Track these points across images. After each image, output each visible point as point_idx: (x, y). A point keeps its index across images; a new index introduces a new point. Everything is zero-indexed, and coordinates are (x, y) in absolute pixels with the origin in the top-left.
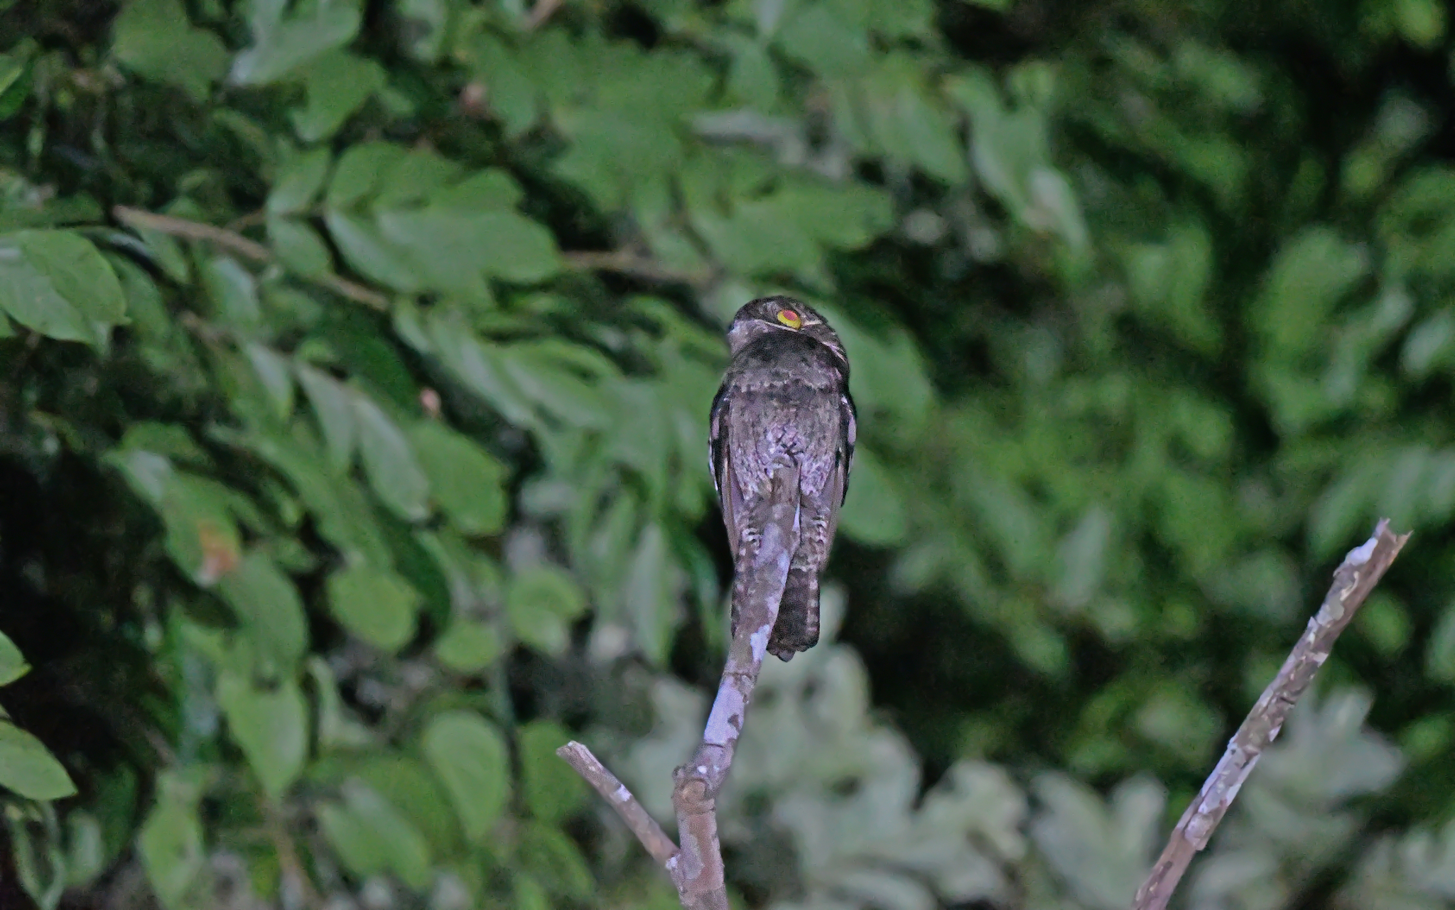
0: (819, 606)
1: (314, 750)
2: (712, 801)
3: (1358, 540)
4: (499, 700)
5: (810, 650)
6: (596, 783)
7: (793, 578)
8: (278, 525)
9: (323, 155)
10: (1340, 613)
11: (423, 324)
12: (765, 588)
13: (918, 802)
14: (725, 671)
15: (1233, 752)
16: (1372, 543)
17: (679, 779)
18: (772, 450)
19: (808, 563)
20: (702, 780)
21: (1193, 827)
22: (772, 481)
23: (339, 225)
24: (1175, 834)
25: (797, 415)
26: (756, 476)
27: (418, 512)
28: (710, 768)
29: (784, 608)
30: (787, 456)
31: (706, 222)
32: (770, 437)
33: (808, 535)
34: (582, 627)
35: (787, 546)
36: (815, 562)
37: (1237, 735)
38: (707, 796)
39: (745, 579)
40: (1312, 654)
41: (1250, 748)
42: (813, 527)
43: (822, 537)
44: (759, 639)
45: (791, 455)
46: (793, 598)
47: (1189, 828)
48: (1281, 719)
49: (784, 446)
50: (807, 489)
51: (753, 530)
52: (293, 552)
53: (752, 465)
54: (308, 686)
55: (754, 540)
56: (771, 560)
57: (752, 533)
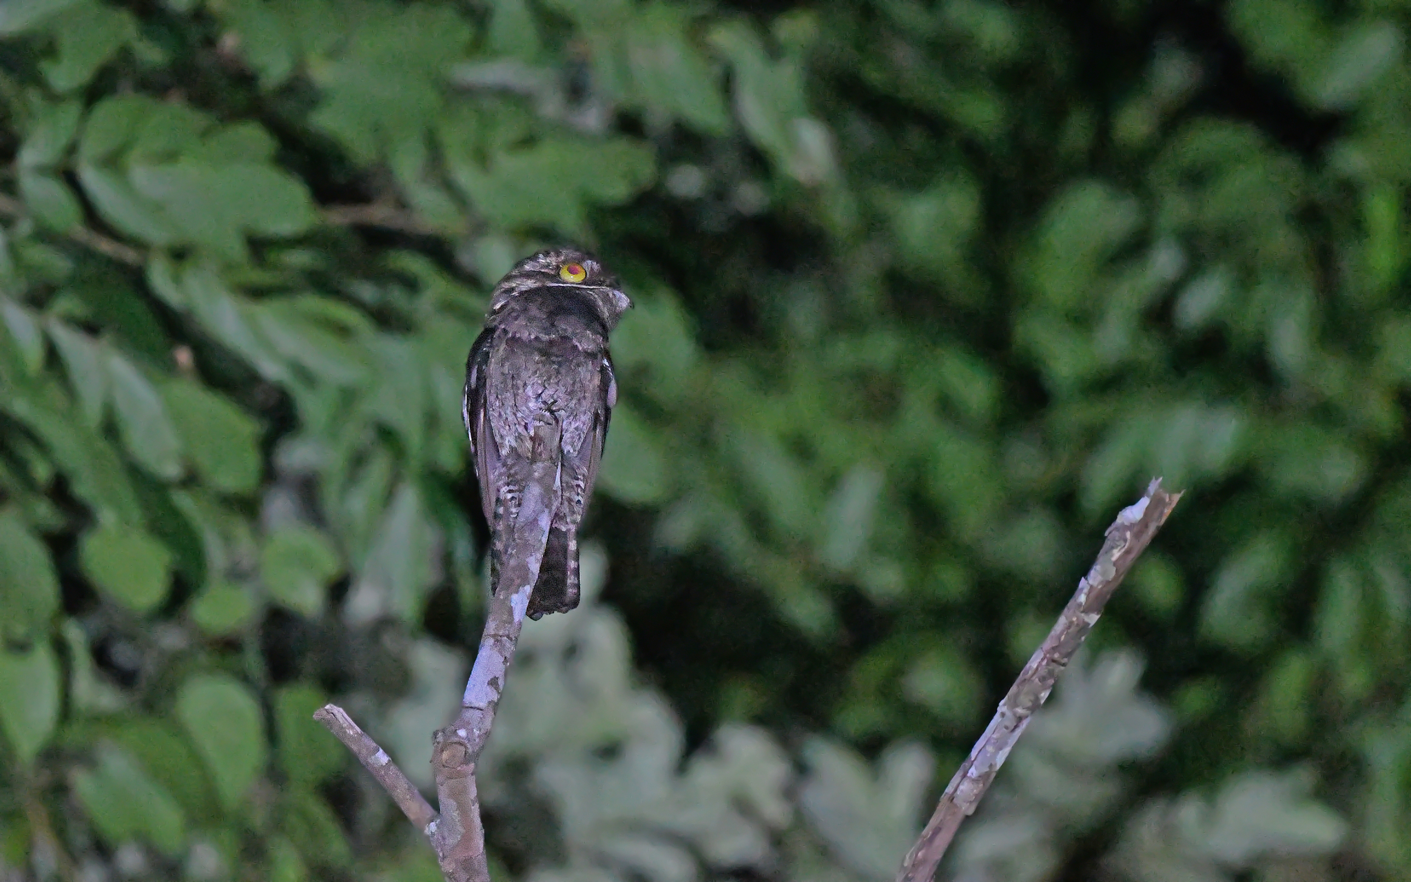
0: (579, 568)
1: (66, 712)
2: (472, 765)
3: (1131, 500)
4: (254, 663)
6: (354, 748)
7: (553, 539)
8: (29, 484)
9: (74, 107)
10: (1112, 574)
11: (177, 280)
12: (526, 547)
13: (682, 766)
14: (485, 632)
15: (1003, 715)
16: (1144, 503)
17: (438, 744)
18: (532, 406)
19: (567, 523)
20: (461, 744)
21: (962, 791)
22: (532, 439)
23: (91, 178)
24: (944, 797)
25: (558, 372)
26: (513, 430)
27: (171, 470)
28: (470, 732)
29: (545, 568)
30: (548, 414)
31: (465, 175)
32: (530, 392)
33: (567, 494)
35: (548, 506)
36: (573, 522)
37: (1007, 698)
38: (467, 759)
39: (504, 538)
40: (1083, 615)
41: (1021, 711)
42: (572, 487)
43: (580, 498)
44: (520, 601)
45: (552, 412)
46: (553, 559)
47: (958, 792)
48: (1051, 682)
49: (544, 402)
50: (567, 449)
51: (511, 487)
52: (45, 512)
53: (511, 418)
54: (61, 649)
55: (513, 498)
56: (531, 519)
57: (510, 491)
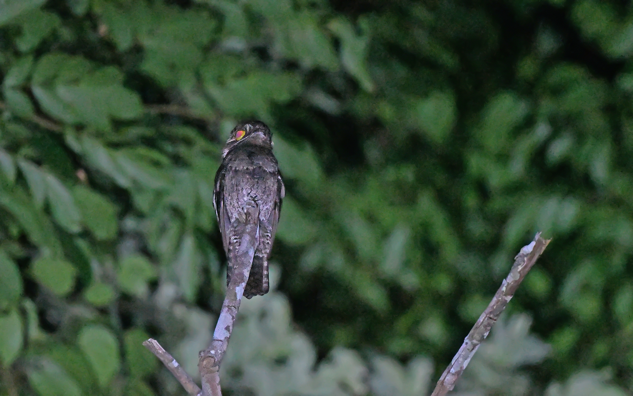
0: (268, 274)
1: (26, 342)
2: (217, 367)
3: (527, 242)
4: (115, 320)
5: (265, 295)
6: (162, 359)
7: (256, 261)
8: (9, 237)
9: (30, 58)
10: (518, 277)
11: (78, 139)
12: (243, 265)
13: (316, 367)
14: (224, 304)
15: (467, 343)
16: (533, 244)
17: (202, 357)
18: (246, 199)
19: (262, 253)
20: (212, 357)
22: (246, 214)
24: (439, 383)
25: (258, 183)
26: (237, 210)
27: (75, 229)
28: (216, 352)
29: (252, 274)
30: (253, 202)
31: (214, 91)
32: (245, 192)
33: (262, 240)
34: (154, 285)
35: (253, 245)
36: (265, 253)
37: (468, 335)
38: (215, 365)
39: (233, 260)
40: (504, 297)
41: (475, 342)
42: (265, 236)
43: (269, 241)
44: (240, 290)
45: (255, 201)
46: (256, 270)
47: (446, 380)
48: (489, 328)
49: (251, 197)
50: (262, 218)
51: (236, 237)
52: (17, 249)
53: (236, 205)
54: (23, 313)
55: (237, 242)
56: (245, 252)
57: (235, 239)
